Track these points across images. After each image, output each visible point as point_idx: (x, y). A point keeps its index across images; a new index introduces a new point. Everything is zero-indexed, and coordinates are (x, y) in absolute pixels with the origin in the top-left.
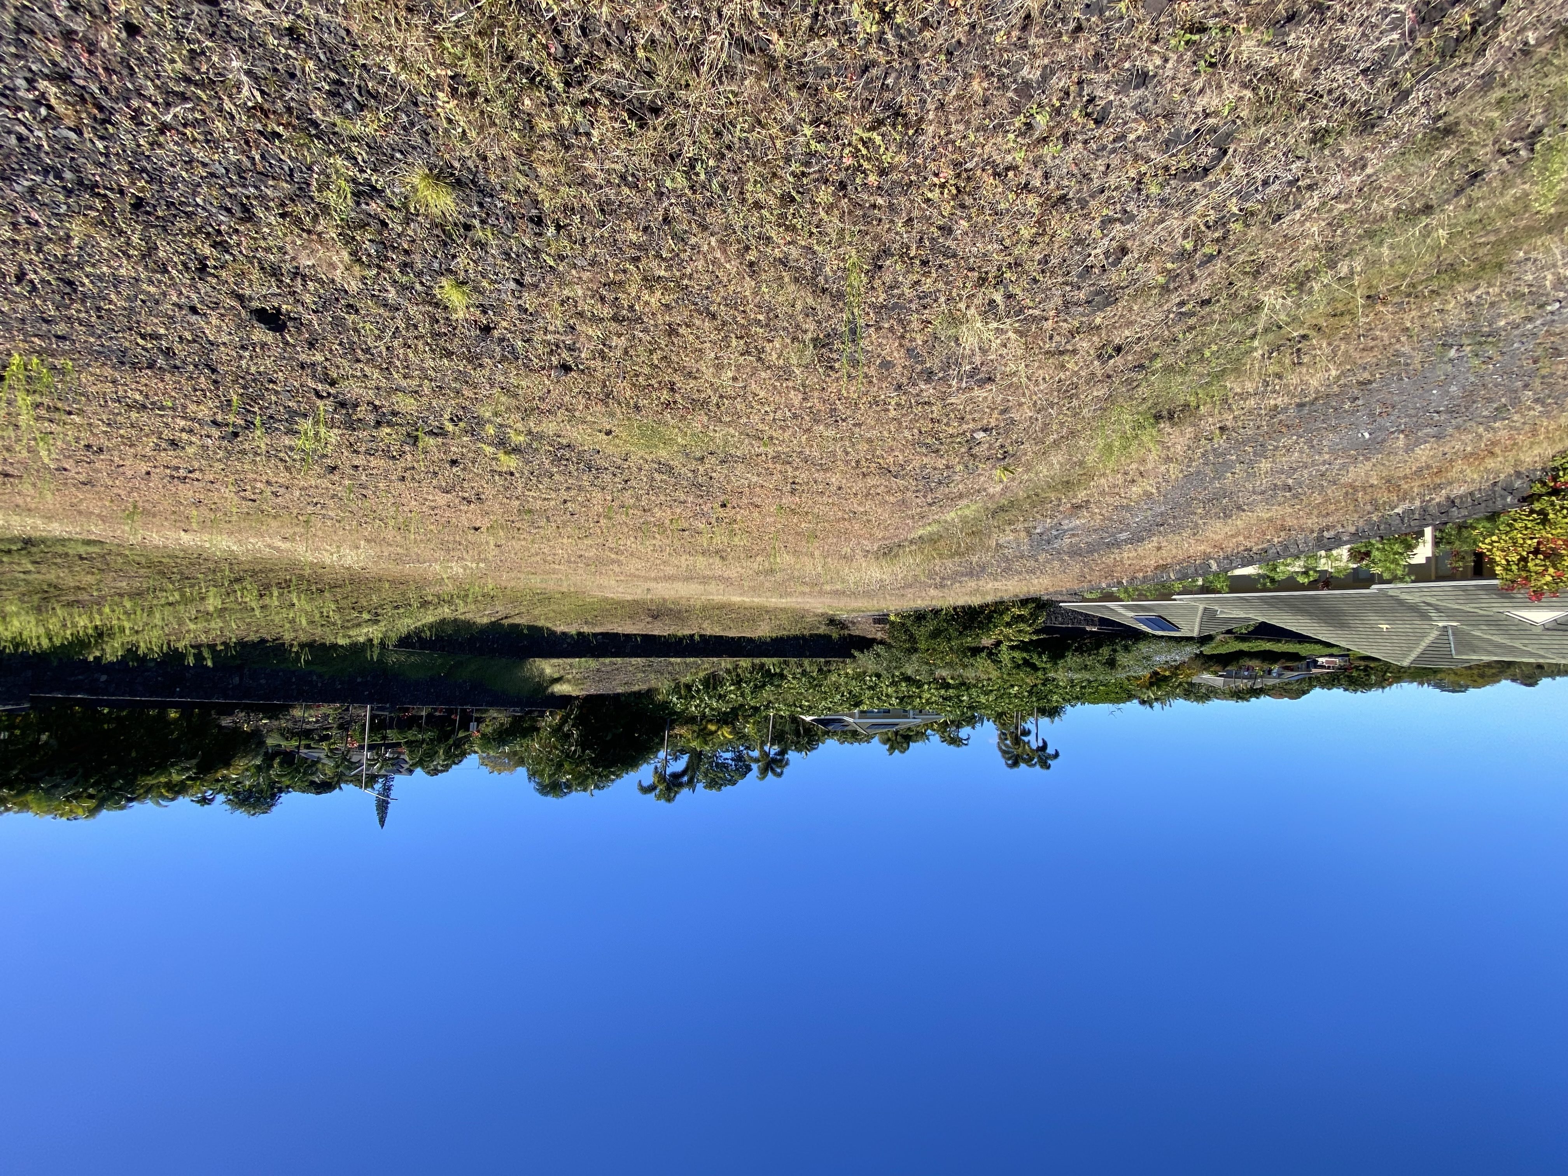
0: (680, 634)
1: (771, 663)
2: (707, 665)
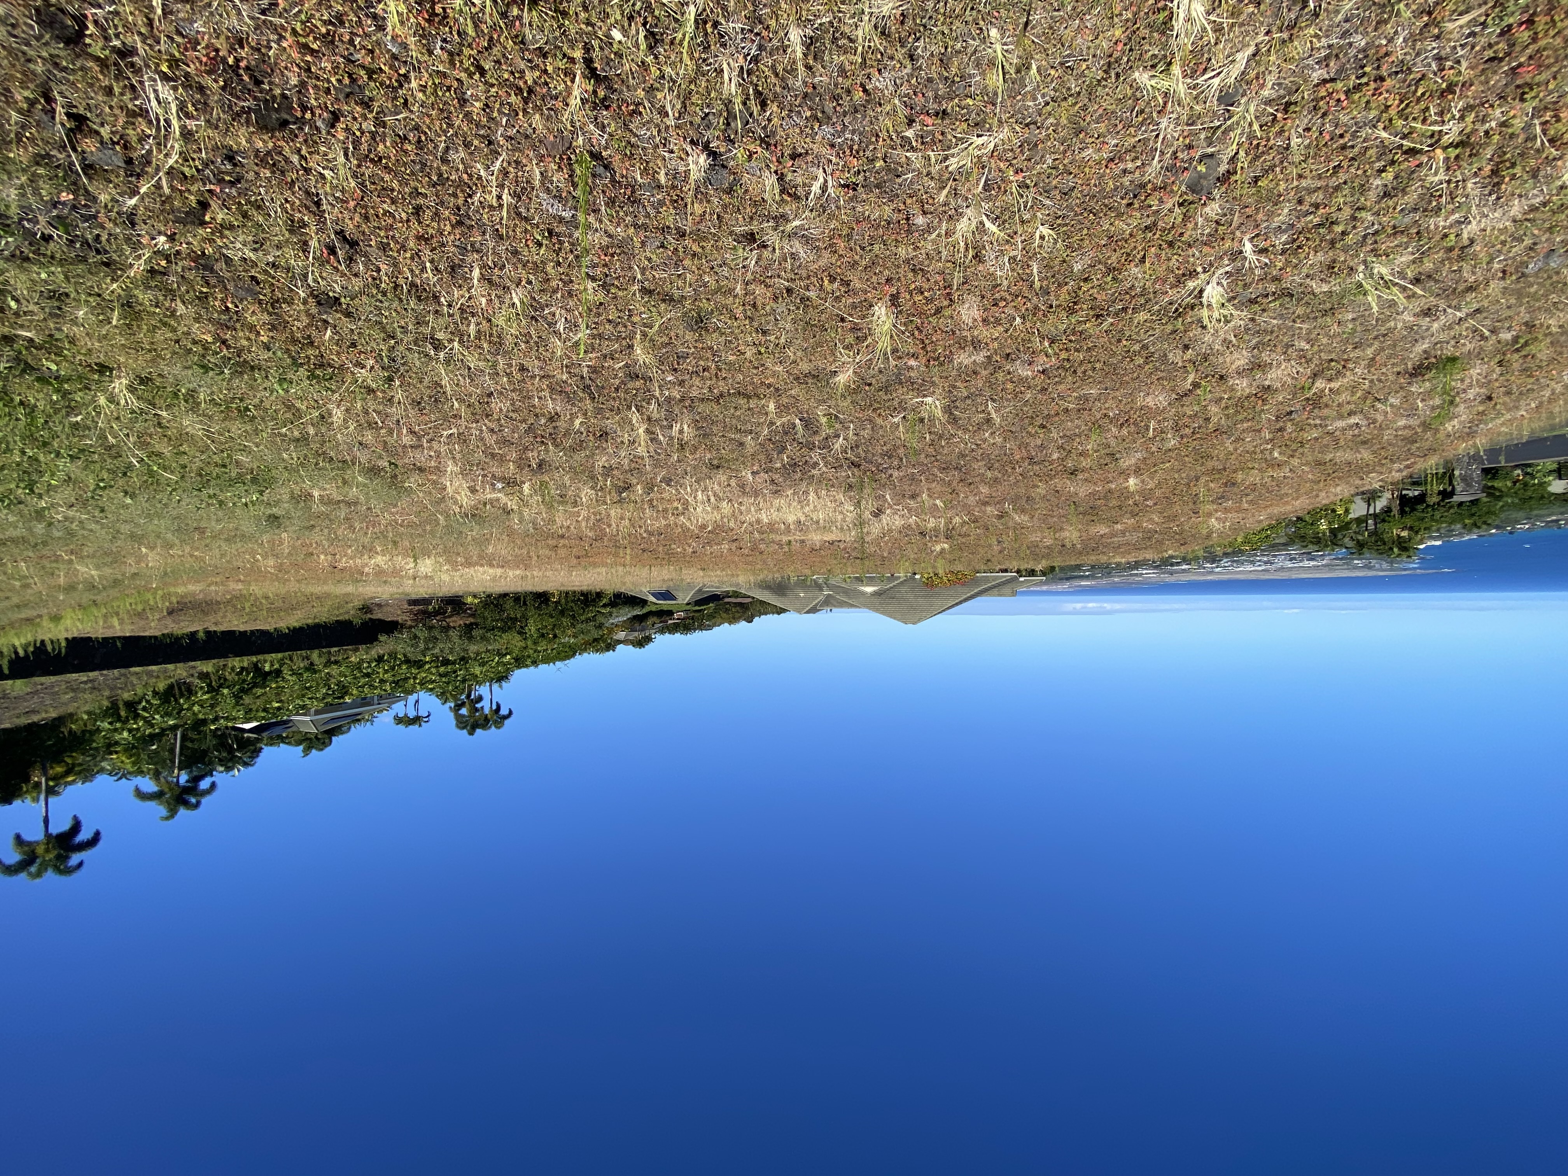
0: (180, 632)
1: (269, 660)
2: (179, 671)
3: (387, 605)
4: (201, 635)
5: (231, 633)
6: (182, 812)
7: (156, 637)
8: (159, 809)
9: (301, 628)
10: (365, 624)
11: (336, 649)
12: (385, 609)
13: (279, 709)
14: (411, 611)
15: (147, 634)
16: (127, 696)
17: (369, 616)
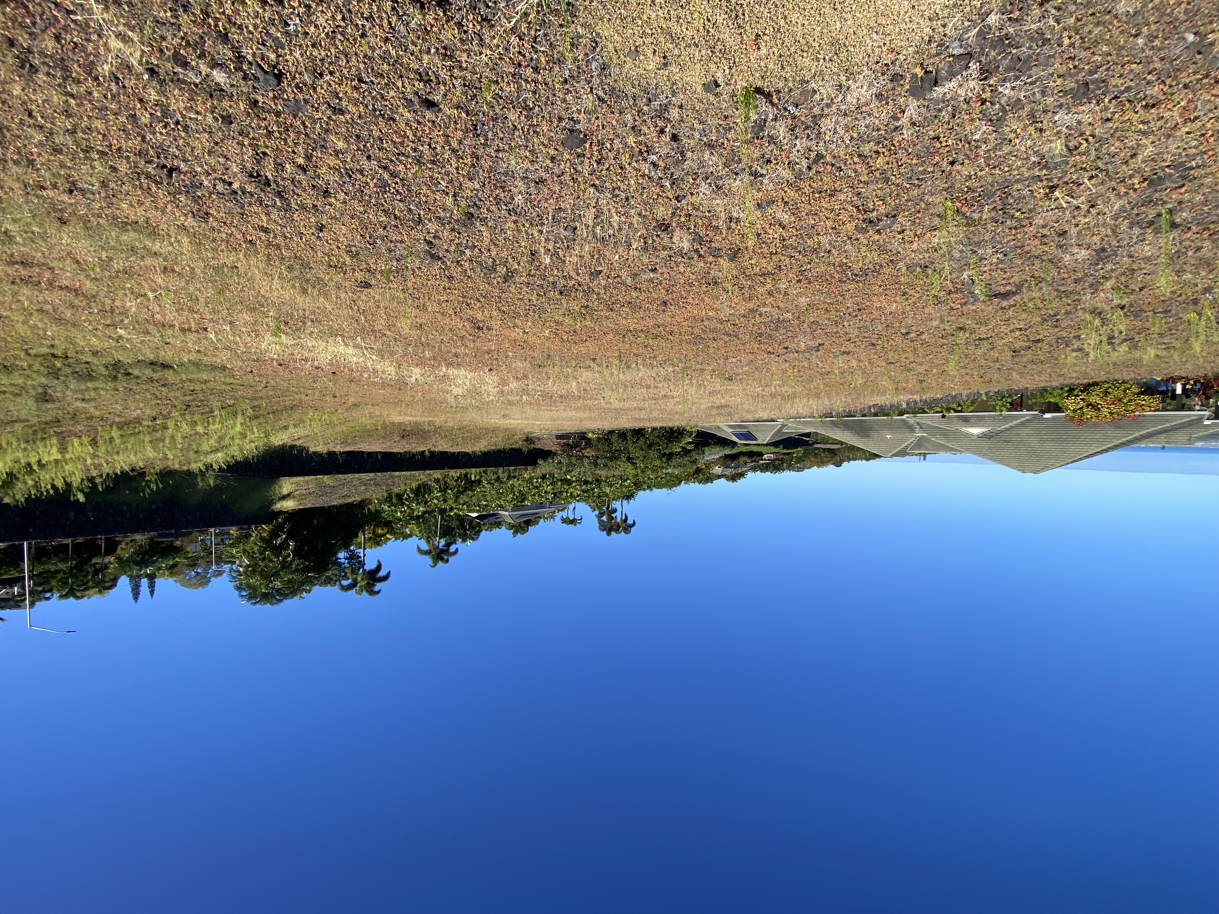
3: (543, 438)
4: (427, 453)
5: (446, 453)
6: (440, 563)
7: (401, 453)
8: (428, 560)
9: (489, 452)
10: (529, 451)
11: (513, 468)
12: (542, 441)
13: (486, 505)
14: (559, 444)
15: (395, 451)
16: (396, 490)
17: (532, 446)
